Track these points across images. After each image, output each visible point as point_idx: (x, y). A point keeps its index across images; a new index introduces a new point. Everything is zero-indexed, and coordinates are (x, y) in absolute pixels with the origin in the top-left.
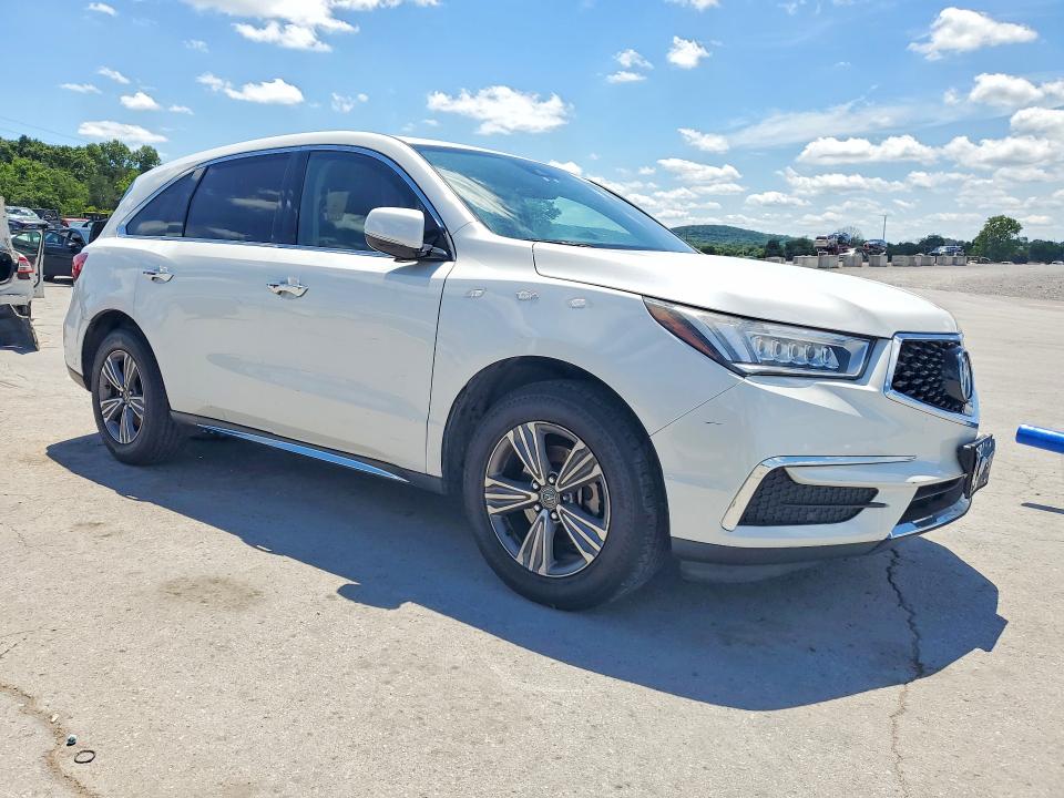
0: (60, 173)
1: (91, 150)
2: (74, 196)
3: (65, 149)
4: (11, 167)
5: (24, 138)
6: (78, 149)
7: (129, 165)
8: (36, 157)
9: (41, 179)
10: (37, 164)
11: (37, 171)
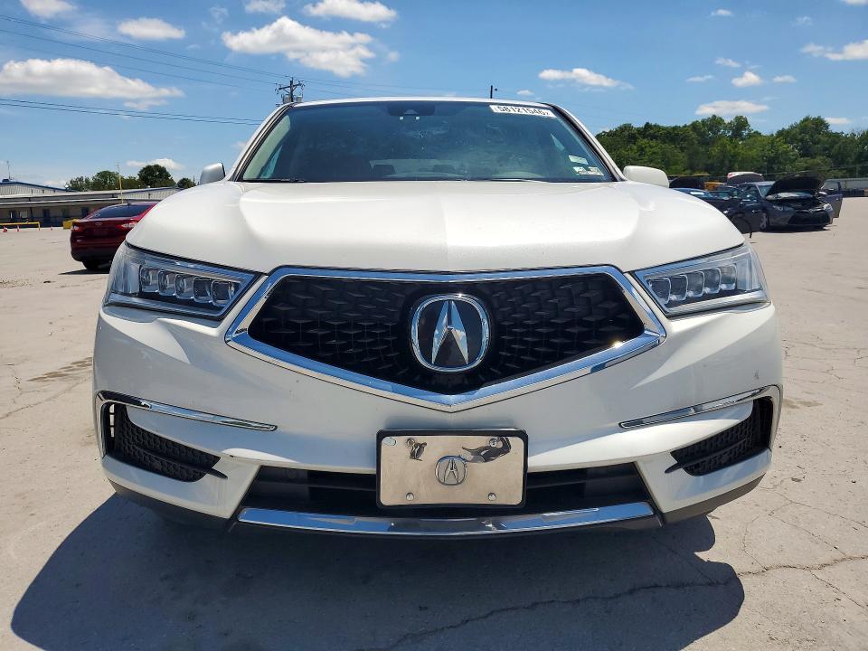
0: (669, 147)
1: (694, 126)
2: (676, 164)
3: (675, 128)
4: (635, 147)
5: (647, 124)
6: (685, 126)
7: (724, 133)
8: (653, 137)
9: (654, 153)
10: (653, 143)
11: (651, 147)
